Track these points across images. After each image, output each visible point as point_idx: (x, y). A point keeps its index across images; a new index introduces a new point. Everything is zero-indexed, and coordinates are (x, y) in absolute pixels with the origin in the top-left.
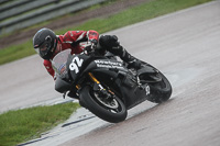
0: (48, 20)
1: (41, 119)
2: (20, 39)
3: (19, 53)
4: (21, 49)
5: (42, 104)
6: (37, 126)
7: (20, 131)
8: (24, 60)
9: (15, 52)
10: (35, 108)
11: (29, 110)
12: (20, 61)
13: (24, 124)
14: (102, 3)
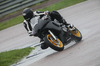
0: (17, 11)
1: (16, 55)
2: (5, 20)
3: (5, 26)
4: (6, 24)
5: (17, 48)
6: (15, 59)
7: (7, 61)
8: (7, 29)
9: (3, 26)
10: (13, 51)
11: (11, 51)
12: (5, 30)
13: (9, 58)
14: (41, 2)
